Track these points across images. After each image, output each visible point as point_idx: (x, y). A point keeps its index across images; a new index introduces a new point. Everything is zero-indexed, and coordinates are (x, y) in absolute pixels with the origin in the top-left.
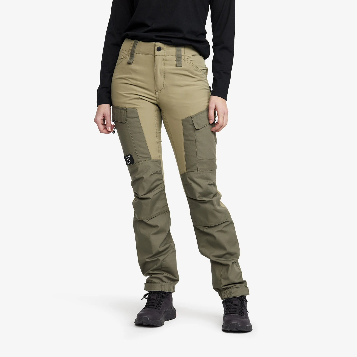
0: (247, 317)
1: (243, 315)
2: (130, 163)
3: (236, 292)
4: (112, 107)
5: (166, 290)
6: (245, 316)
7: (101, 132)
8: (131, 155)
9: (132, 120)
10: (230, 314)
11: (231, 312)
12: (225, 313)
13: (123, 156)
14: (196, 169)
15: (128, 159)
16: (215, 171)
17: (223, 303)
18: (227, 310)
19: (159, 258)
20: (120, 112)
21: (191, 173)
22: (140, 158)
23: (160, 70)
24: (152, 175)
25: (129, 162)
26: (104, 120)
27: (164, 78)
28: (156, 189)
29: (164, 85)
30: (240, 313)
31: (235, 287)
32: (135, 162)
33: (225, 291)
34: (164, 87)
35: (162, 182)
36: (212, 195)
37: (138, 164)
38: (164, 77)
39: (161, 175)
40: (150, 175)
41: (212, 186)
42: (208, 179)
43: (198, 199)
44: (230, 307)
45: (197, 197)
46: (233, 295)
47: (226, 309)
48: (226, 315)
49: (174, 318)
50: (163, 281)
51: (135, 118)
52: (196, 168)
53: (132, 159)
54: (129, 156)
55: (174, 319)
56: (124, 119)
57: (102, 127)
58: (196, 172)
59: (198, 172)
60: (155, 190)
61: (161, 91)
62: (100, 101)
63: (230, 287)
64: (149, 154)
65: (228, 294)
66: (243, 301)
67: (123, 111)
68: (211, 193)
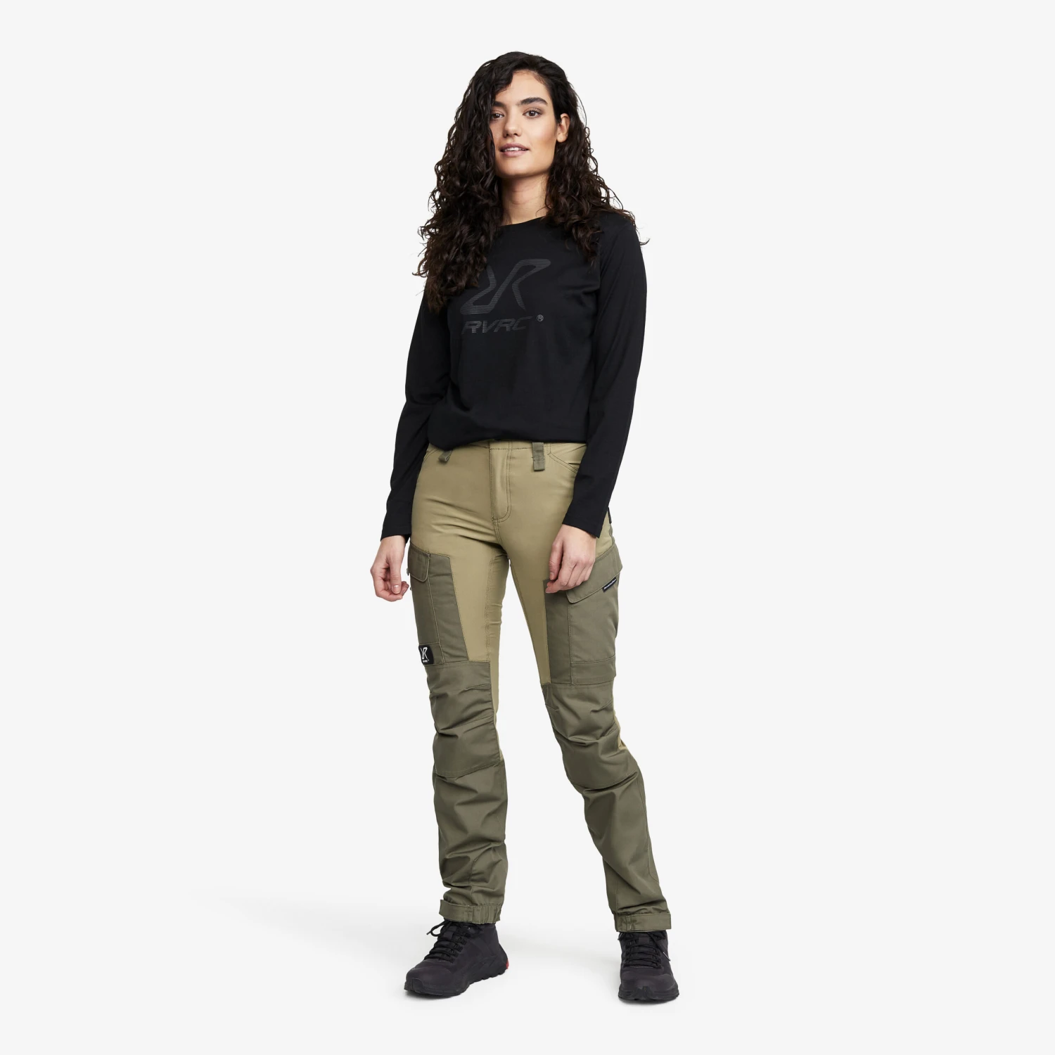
0: (668, 970)
1: (660, 968)
2: (426, 661)
3: (646, 923)
4: (408, 544)
5: (478, 920)
6: (663, 968)
7: (378, 595)
8: (429, 648)
9: (438, 579)
10: (635, 965)
11: (637, 962)
12: (624, 962)
13: (417, 644)
14: (568, 681)
15: (424, 653)
16: (609, 683)
17: (621, 939)
18: (628, 957)
19: (469, 855)
20: (419, 559)
21: (558, 686)
22: (445, 655)
23: (502, 477)
24: (465, 691)
25: (425, 659)
26: (388, 569)
27: (509, 495)
28: (474, 719)
29: (509, 509)
30: (653, 962)
31: (643, 911)
32: (435, 661)
33: (623, 917)
34: (509, 512)
35: (490, 707)
36: (600, 732)
37: (441, 666)
38: (510, 492)
39: (487, 693)
40: (460, 691)
41: (603, 713)
42: (592, 699)
43: (570, 739)
44: (632, 950)
45: (569, 735)
46: (638, 928)
47: (625, 954)
48: (626, 968)
49: (500, 974)
50: (473, 903)
51: (443, 575)
52: (569, 678)
53: (429, 653)
54: (426, 648)
55: (499, 976)
56: (423, 575)
57: (381, 584)
58: (568, 686)
59: (573, 687)
60: (471, 720)
61: (504, 519)
62: (389, 529)
63: (633, 913)
64: (464, 650)
65: (629, 923)
66: (658, 939)
67: (423, 558)
68: (598, 728)
